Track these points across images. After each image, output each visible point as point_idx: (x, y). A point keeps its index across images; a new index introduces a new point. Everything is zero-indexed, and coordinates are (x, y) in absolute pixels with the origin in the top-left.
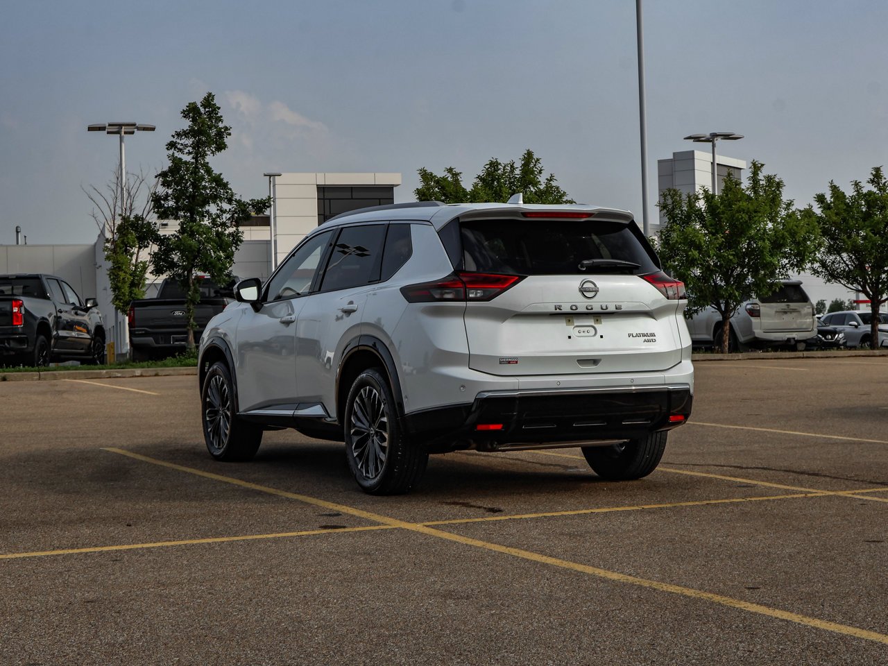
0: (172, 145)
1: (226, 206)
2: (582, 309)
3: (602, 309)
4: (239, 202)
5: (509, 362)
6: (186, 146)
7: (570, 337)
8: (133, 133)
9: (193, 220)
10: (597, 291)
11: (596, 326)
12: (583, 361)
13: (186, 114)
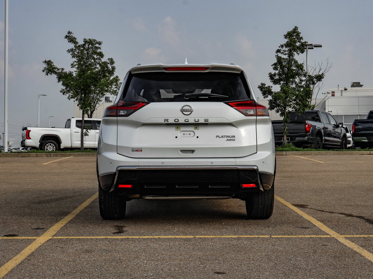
0: (278, 51)
1: (303, 78)
2: (182, 121)
3: (195, 121)
4: (309, 76)
5: (137, 151)
6: (285, 51)
7: (176, 137)
8: (313, 48)
9: (287, 84)
10: (192, 112)
11: (195, 131)
12: (184, 151)
13: (286, 37)
